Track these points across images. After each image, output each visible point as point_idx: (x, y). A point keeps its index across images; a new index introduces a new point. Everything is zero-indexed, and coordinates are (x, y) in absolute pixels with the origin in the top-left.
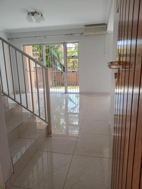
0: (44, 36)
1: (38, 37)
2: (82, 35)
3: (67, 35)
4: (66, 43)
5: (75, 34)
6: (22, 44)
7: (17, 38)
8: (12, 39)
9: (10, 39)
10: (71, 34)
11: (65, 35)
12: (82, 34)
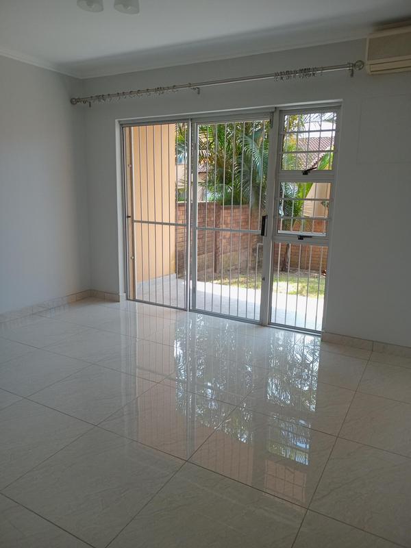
0: (190, 85)
1: (168, 88)
2: (356, 70)
3: (285, 77)
4: (282, 112)
5: (323, 69)
6: (116, 121)
7: (98, 97)
8: (85, 102)
9: (78, 100)
10: (305, 71)
11: (276, 75)
12: (354, 65)
